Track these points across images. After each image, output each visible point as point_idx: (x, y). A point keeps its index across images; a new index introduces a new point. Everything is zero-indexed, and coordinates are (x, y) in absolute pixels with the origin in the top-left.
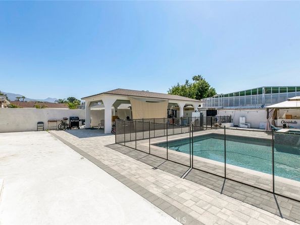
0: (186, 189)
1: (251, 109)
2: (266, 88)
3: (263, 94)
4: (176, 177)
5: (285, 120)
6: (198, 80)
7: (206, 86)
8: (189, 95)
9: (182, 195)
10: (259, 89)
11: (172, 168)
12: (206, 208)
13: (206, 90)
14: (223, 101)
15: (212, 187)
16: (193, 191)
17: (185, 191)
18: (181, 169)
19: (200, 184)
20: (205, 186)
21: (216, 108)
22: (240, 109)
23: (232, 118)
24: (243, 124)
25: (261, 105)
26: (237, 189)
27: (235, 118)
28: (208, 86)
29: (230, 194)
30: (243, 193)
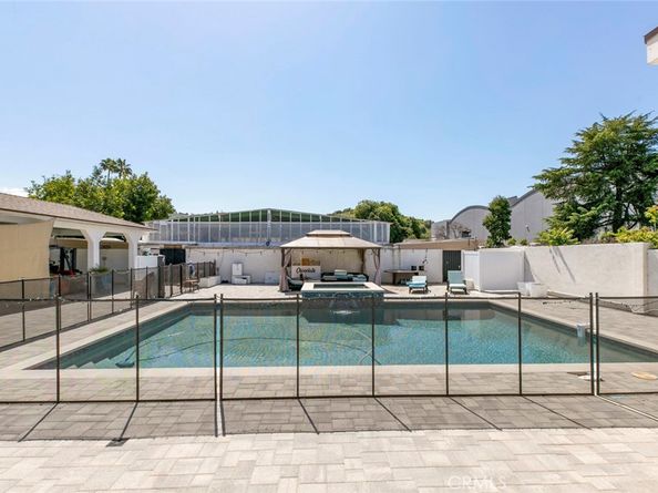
0: (252, 457)
1: (251, 247)
2: (273, 212)
3: (269, 222)
4: (202, 438)
5: (301, 267)
6: (117, 171)
7: (150, 192)
8: (105, 207)
9: (257, 476)
10: (263, 211)
11: (173, 420)
12: (321, 478)
13: (151, 199)
14: (197, 229)
15: (292, 427)
16: (269, 455)
17: (252, 464)
18: (194, 413)
19: (267, 431)
20: (280, 432)
21: (184, 244)
22: (233, 248)
23: (217, 266)
24: (238, 277)
25: (266, 240)
26: (331, 412)
27: (222, 266)
28: (154, 191)
29: (328, 427)
30: (343, 415)
